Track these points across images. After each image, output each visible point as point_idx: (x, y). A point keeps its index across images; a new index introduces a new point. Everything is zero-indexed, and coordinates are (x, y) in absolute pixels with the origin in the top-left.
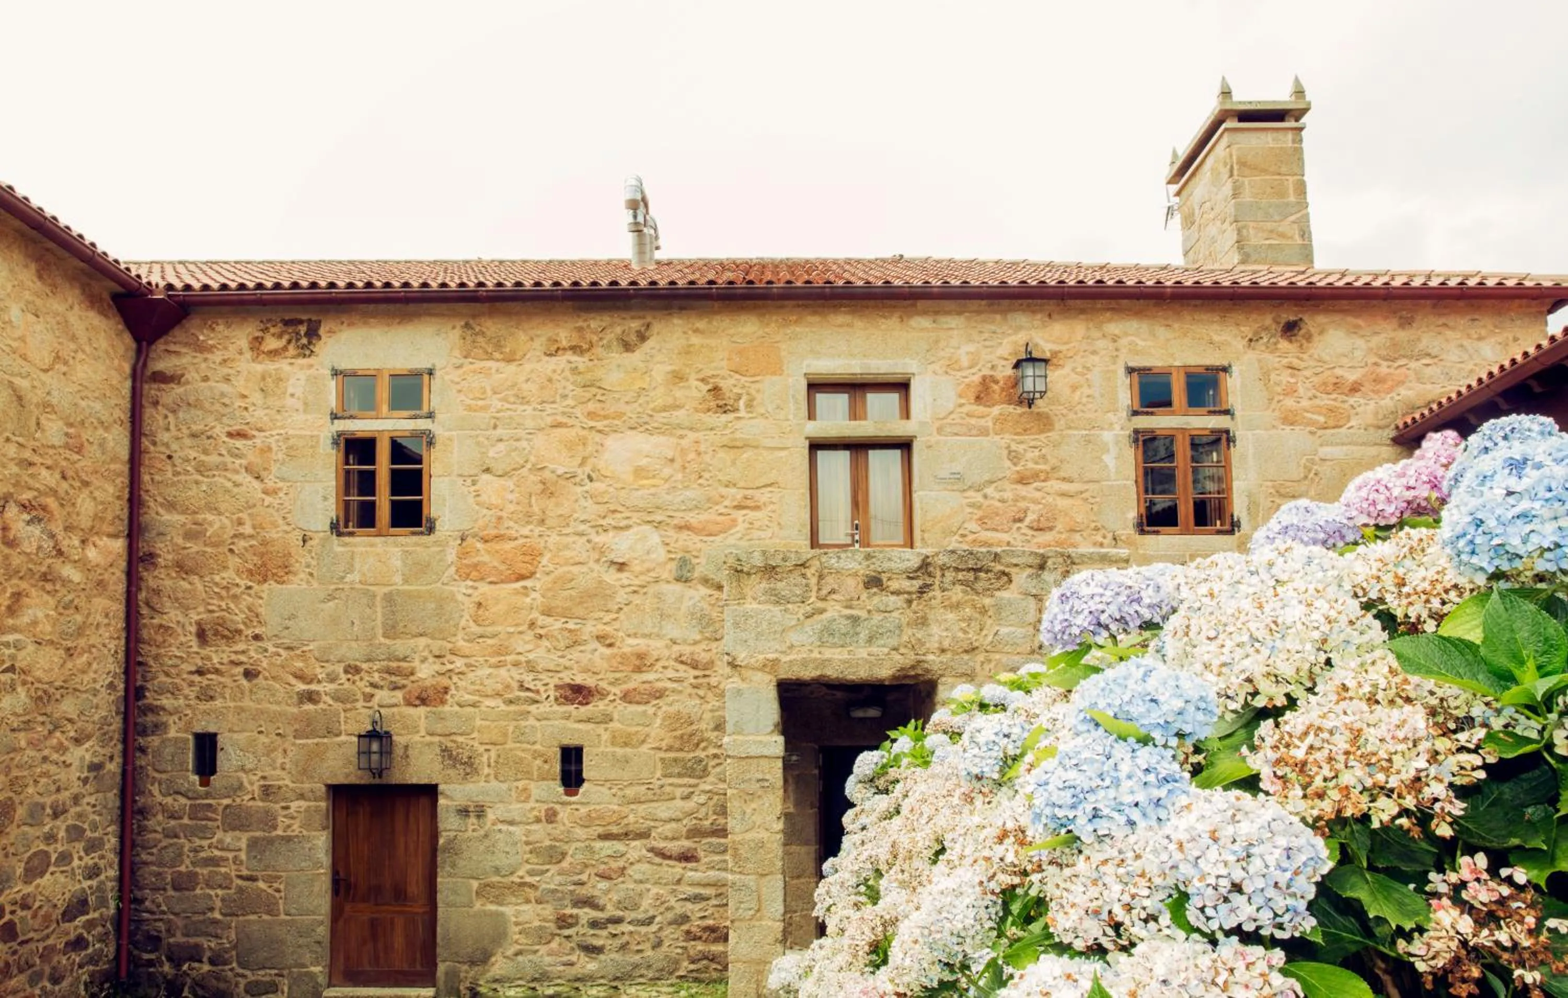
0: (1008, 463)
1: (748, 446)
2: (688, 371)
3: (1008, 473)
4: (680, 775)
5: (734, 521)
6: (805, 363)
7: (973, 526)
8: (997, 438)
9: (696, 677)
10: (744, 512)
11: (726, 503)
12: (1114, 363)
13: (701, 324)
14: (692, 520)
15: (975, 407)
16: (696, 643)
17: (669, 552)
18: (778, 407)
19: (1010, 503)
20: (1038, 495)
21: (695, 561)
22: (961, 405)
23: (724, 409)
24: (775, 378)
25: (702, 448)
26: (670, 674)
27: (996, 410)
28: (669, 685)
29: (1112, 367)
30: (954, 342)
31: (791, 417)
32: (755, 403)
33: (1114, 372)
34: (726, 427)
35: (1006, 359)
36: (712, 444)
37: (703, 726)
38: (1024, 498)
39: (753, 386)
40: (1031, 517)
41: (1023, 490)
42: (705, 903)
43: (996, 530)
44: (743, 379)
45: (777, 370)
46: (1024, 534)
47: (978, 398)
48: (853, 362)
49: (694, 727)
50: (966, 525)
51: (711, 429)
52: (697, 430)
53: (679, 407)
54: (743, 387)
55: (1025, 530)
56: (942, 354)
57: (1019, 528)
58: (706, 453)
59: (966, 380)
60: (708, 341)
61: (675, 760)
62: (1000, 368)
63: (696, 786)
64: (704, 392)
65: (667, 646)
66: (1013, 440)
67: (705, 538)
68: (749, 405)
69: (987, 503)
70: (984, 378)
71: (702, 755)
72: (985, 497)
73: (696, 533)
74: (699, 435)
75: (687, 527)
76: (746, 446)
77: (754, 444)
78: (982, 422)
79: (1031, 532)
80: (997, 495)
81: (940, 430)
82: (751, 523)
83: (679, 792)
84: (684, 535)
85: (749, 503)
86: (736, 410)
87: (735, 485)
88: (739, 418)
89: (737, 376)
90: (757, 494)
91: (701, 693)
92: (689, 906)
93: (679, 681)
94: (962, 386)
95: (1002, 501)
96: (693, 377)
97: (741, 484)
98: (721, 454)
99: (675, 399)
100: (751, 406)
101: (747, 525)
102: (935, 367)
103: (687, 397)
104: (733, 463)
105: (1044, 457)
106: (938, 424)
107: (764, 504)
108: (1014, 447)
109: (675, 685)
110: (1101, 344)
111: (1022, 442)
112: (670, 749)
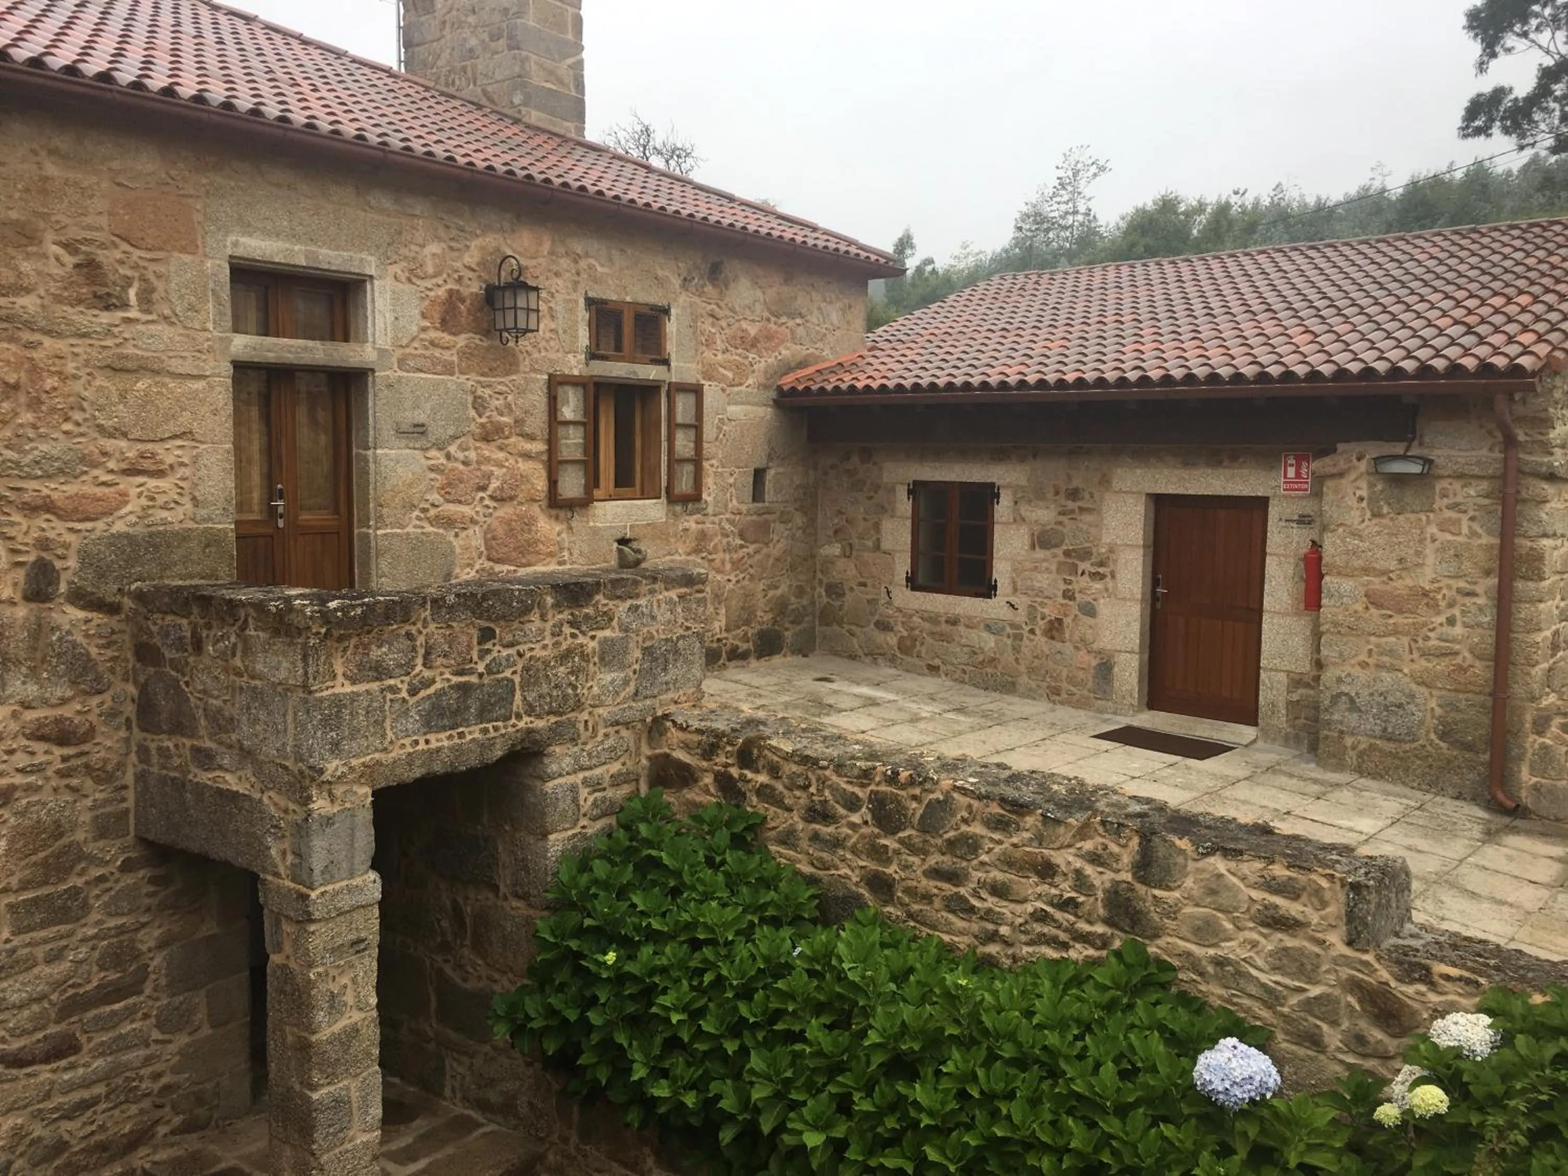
0: (473, 413)
1: (146, 369)
2: (42, 225)
3: (473, 427)
4: (43, 925)
5: (124, 494)
6: (231, 238)
7: (435, 497)
8: (463, 378)
9: (64, 759)
10: (140, 479)
11: (112, 465)
12: (575, 290)
13: (63, 142)
14: (55, 496)
15: (439, 334)
16: (64, 701)
17: (14, 551)
18: (191, 308)
19: (474, 465)
20: (501, 455)
21: (58, 564)
22: (424, 329)
23: (107, 302)
24: (187, 258)
25: (70, 367)
26: (21, 760)
27: (461, 340)
28: (19, 780)
29: (574, 296)
30: (419, 236)
31: (210, 326)
32: (155, 296)
33: (576, 302)
34: (109, 333)
35: (473, 270)
36: (87, 363)
37: (80, 836)
38: (488, 460)
39: (153, 267)
40: (495, 484)
41: (488, 451)
42: (89, 1113)
43: (460, 502)
44: (137, 253)
45: (190, 248)
46: (487, 507)
47: (444, 321)
48: (296, 248)
49: (65, 841)
50: (428, 497)
51: (84, 335)
52: (59, 335)
53: (28, 291)
54: (136, 267)
55: (487, 502)
56: (404, 251)
57: (482, 499)
58: (76, 377)
59: (432, 294)
60: (72, 175)
61: (35, 901)
62: (466, 281)
63: (70, 934)
64: (70, 267)
65: (15, 715)
66: (479, 382)
67: (78, 526)
68: (146, 300)
69: (450, 465)
70: (451, 292)
71: (80, 882)
72: (448, 457)
73: (60, 517)
74: (61, 345)
75: (48, 507)
76: (143, 368)
77: (156, 367)
78: (447, 355)
79: (492, 504)
80: (460, 455)
81: (401, 362)
82: (152, 499)
83: (40, 952)
84: (40, 521)
85: (147, 464)
86: (125, 306)
87: (125, 435)
88: (128, 321)
89: (125, 247)
90: (158, 448)
91: (75, 782)
92: (66, 1125)
93: (37, 769)
94: (427, 303)
95: (465, 463)
96: (49, 236)
97: (136, 434)
98: (100, 381)
99: (20, 275)
100: (149, 301)
101: (144, 502)
102: (396, 268)
103: (39, 273)
104: (123, 396)
105: (508, 406)
106: (399, 352)
107: (171, 467)
108: (479, 392)
109: (31, 779)
110: (565, 263)
111: (489, 386)
112: (24, 886)
